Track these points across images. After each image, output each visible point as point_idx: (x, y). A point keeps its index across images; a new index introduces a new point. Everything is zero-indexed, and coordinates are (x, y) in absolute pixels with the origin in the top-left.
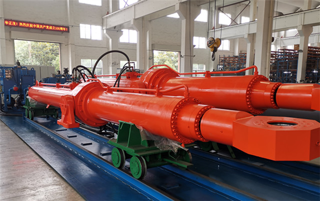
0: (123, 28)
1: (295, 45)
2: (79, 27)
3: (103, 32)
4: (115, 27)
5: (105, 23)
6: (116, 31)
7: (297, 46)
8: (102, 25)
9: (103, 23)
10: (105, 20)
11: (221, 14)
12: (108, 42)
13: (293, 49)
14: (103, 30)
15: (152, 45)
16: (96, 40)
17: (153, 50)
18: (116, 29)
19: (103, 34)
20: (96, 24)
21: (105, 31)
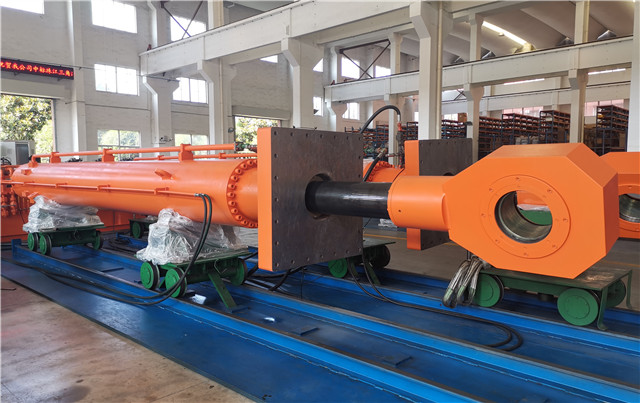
0: (180, 75)
1: (459, 114)
2: (93, 69)
4: (164, 73)
5: (143, 65)
7: (462, 116)
8: (139, 68)
9: (140, 65)
10: (144, 60)
11: (345, 61)
13: (456, 120)
14: (141, 76)
15: (233, 106)
16: (127, 96)
17: (234, 116)
19: (141, 85)
20: (126, 65)
21: (145, 80)
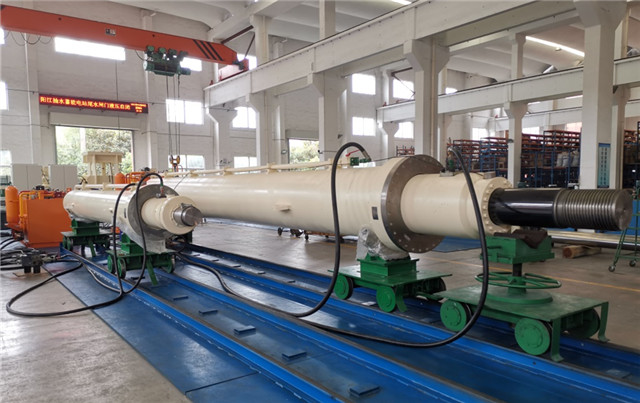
0: (238, 105)
1: (506, 131)
2: (165, 104)
3: (205, 112)
4: (224, 105)
5: (207, 99)
6: (226, 110)
7: (507, 134)
9: (204, 99)
10: (207, 94)
11: (396, 82)
12: (214, 127)
14: (204, 108)
15: (286, 131)
16: (194, 125)
17: (288, 139)
18: (226, 107)
19: (205, 116)
21: (208, 111)
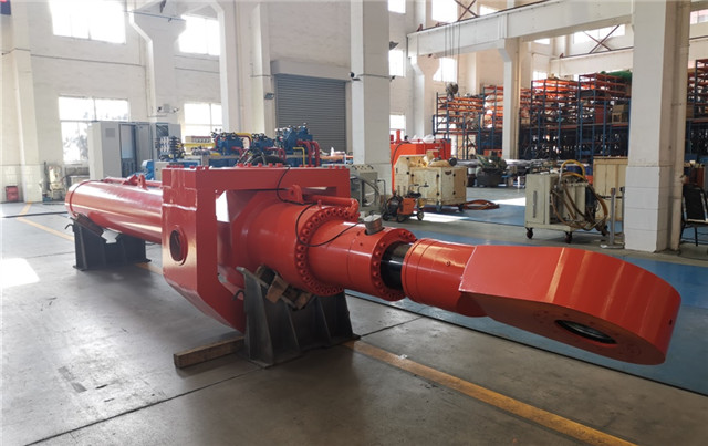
3: (127, 20)
6: (165, 18)
12: (145, 49)
18: (166, 12)
